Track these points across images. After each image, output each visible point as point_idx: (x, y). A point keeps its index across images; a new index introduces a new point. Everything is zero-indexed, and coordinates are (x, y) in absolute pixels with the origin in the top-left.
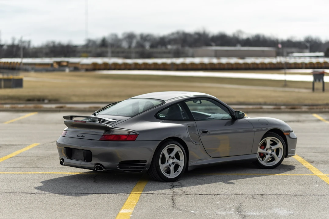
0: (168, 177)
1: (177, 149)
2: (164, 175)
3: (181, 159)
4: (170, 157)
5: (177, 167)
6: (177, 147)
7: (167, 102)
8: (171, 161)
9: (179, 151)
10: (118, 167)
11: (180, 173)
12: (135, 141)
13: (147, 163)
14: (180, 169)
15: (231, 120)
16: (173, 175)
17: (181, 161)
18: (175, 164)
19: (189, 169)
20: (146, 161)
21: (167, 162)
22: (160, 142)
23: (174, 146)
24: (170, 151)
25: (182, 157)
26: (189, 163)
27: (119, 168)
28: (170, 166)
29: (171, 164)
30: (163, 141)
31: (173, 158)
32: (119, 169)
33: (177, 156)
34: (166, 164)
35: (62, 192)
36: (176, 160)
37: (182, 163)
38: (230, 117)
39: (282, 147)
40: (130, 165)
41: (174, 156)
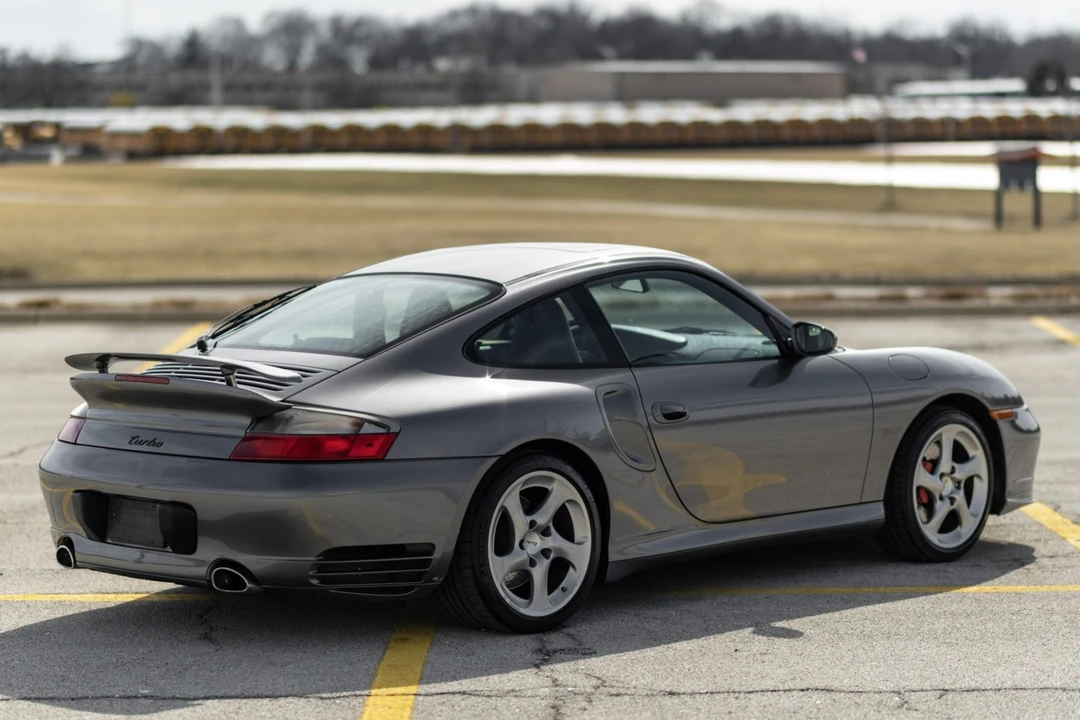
0: (523, 611)
1: (562, 490)
2: (508, 600)
3: (578, 536)
4: (532, 524)
5: (559, 568)
6: (562, 483)
7: (511, 291)
8: (536, 543)
9: (570, 501)
10: (313, 577)
11: (571, 597)
12: (383, 460)
13: (437, 555)
14: (576, 578)
15: (776, 361)
16: (542, 605)
17: (579, 544)
18: (552, 556)
19: (611, 574)
20: (430, 548)
21: (522, 546)
22: (491, 462)
23: (551, 480)
24: (533, 499)
25: (582, 526)
26: (611, 549)
27: (318, 578)
28: (532, 563)
29: (536, 555)
30: (504, 458)
31: (545, 532)
32: (315, 582)
33: (563, 524)
34: (517, 558)
35: (66, 693)
36: (555, 541)
37: (581, 555)
38: (774, 349)
39: (983, 471)
40: (365, 567)
41: (548, 522)
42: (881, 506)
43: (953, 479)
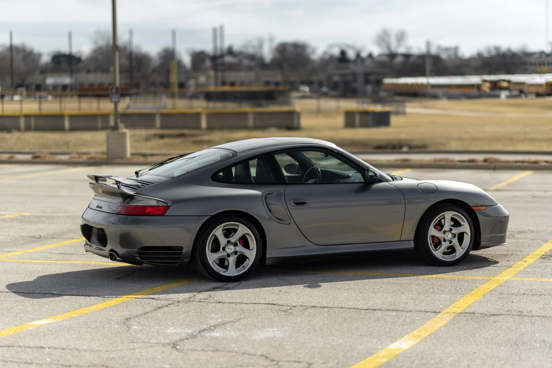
0: (222, 273)
2: (215, 269)
3: (251, 248)
4: (229, 242)
5: (241, 259)
6: (242, 226)
8: (231, 249)
9: (247, 234)
10: (137, 257)
11: (246, 269)
12: (163, 215)
13: (184, 251)
14: (249, 263)
15: (363, 184)
16: (232, 271)
17: (251, 250)
18: (238, 254)
19: (268, 262)
20: (181, 248)
21: (224, 250)
22: (207, 218)
23: (237, 225)
24: (228, 233)
25: (253, 244)
26: (268, 252)
27: (140, 257)
28: (229, 256)
29: (231, 254)
30: (213, 216)
31: (236, 245)
32: (138, 258)
33: (244, 241)
34: (221, 253)
36: (240, 248)
37: (251, 255)
38: (363, 181)
39: (468, 231)
40: (163, 254)
41: (237, 241)
42: (413, 242)
43: (451, 233)
